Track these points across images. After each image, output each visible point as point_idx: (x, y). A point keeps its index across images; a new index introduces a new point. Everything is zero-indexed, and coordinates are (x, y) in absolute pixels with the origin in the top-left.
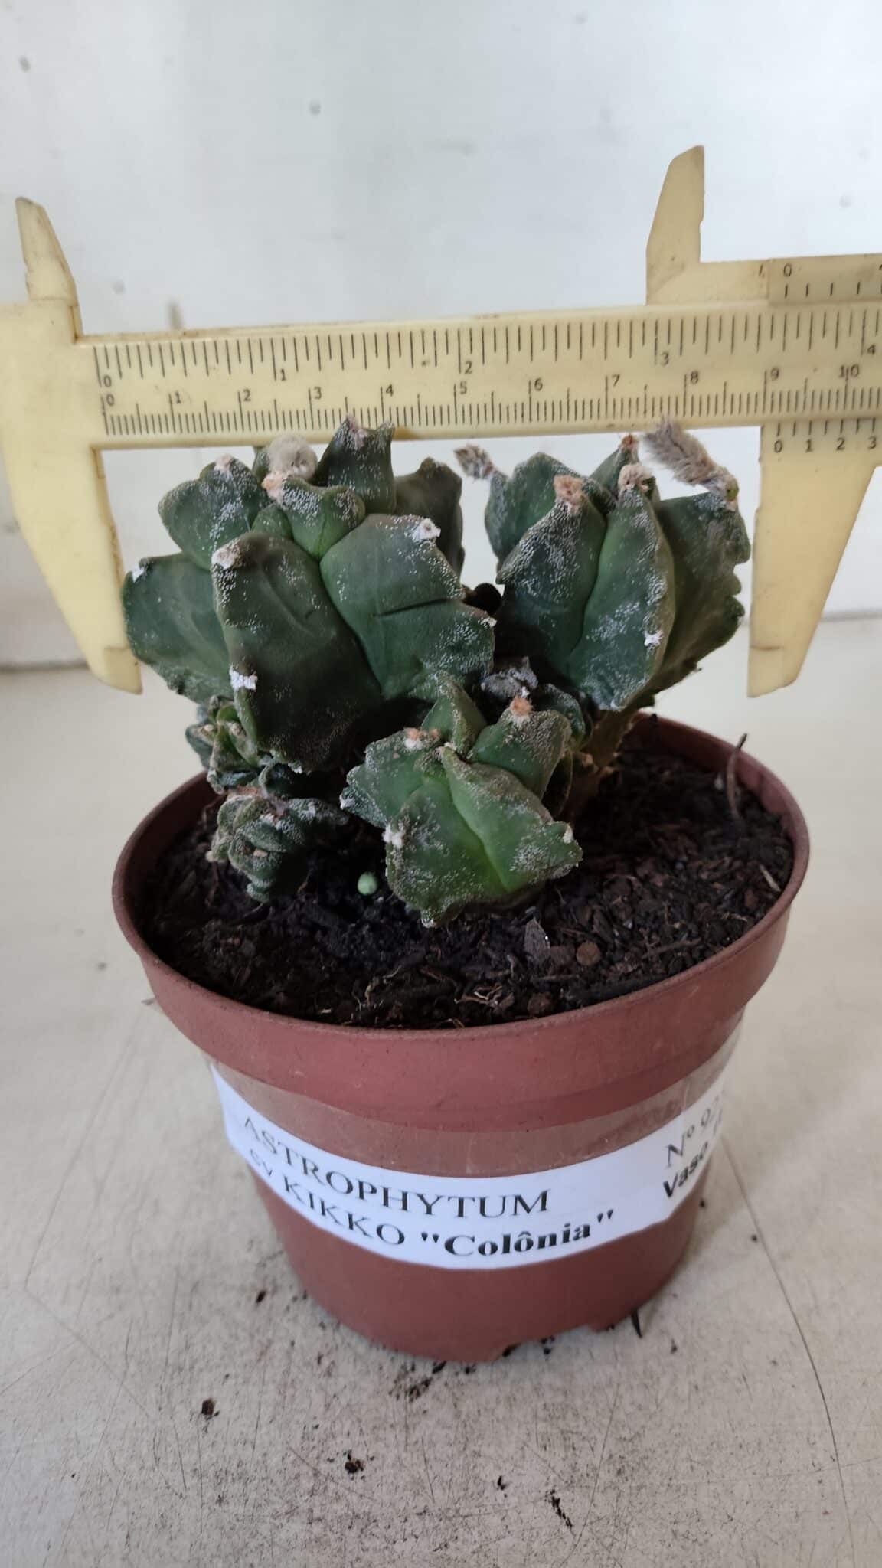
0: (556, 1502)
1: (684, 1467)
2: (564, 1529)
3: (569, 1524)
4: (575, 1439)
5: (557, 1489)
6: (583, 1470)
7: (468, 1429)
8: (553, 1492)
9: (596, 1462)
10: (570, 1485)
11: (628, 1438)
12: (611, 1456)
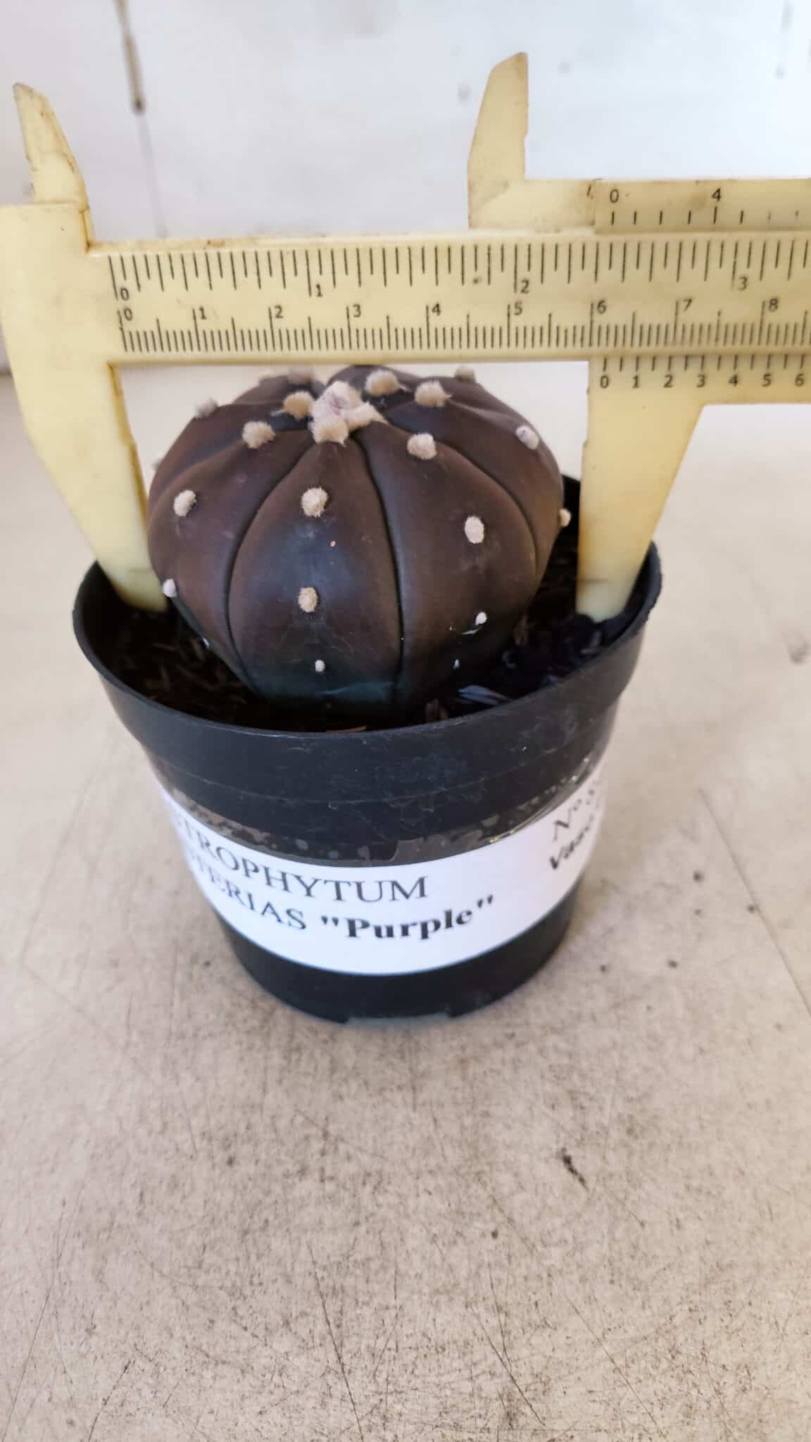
0: (567, 1161)
1: (693, 1126)
2: (578, 1185)
3: (582, 1180)
4: (583, 1100)
5: (567, 1147)
6: (593, 1129)
7: (475, 1089)
8: (564, 1150)
9: (606, 1122)
10: (580, 1143)
11: (635, 1096)
12: (619, 1116)
